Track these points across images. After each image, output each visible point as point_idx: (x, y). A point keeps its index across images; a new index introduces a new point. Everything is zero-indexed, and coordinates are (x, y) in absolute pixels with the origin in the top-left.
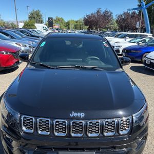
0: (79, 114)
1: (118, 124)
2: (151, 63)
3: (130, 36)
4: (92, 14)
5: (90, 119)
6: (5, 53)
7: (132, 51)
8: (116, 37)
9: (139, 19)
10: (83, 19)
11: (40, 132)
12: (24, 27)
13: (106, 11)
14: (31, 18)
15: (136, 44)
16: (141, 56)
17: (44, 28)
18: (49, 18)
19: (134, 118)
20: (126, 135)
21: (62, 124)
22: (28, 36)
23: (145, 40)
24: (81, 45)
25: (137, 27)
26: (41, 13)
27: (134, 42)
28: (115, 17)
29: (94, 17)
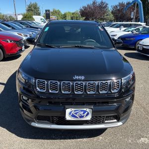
0: (80, 77)
1: (110, 85)
2: (143, 48)
3: (125, 26)
4: (88, 6)
5: (88, 81)
6: (9, 42)
7: (126, 39)
8: (111, 27)
9: (133, 10)
10: (79, 11)
11: (50, 91)
12: (23, 19)
13: (102, 3)
14: (28, 10)
15: (130, 32)
16: (135, 43)
17: (42, 20)
18: (46, 11)
19: (123, 81)
20: (116, 93)
21: (67, 84)
22: (28, 27)
23: (139, 29)
24: (80, 30)
25: (132, 17)
26: (38, 6)
27: (129, 31)
28: (110, 8)
29: (90, 8)
